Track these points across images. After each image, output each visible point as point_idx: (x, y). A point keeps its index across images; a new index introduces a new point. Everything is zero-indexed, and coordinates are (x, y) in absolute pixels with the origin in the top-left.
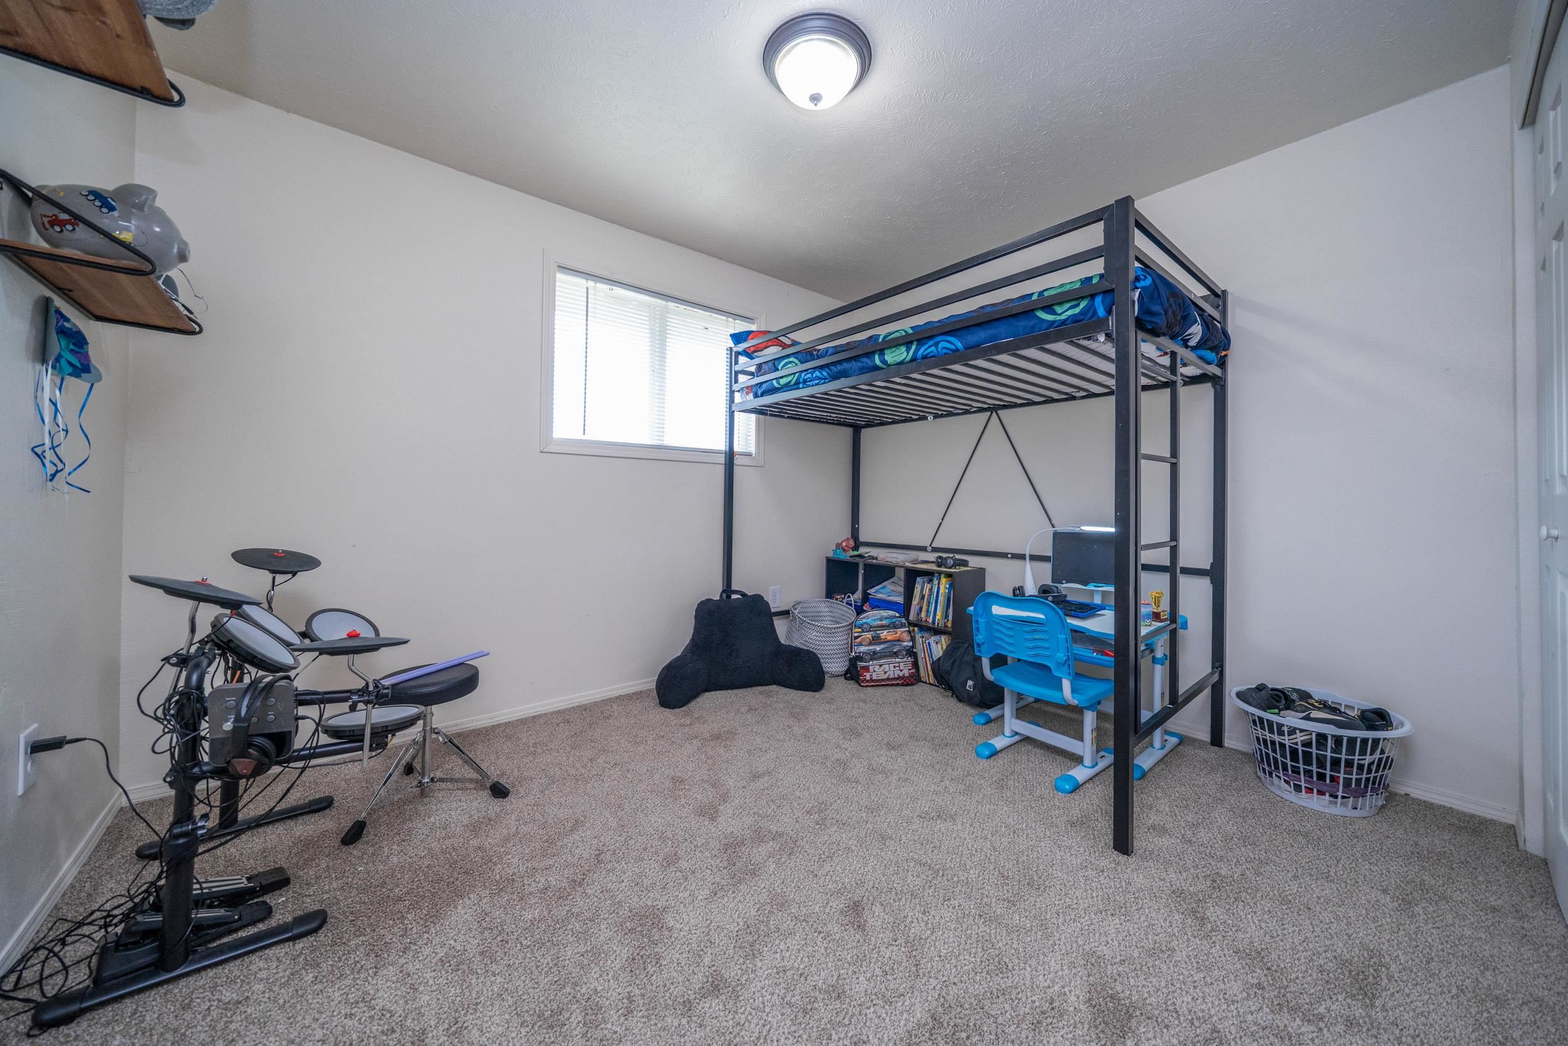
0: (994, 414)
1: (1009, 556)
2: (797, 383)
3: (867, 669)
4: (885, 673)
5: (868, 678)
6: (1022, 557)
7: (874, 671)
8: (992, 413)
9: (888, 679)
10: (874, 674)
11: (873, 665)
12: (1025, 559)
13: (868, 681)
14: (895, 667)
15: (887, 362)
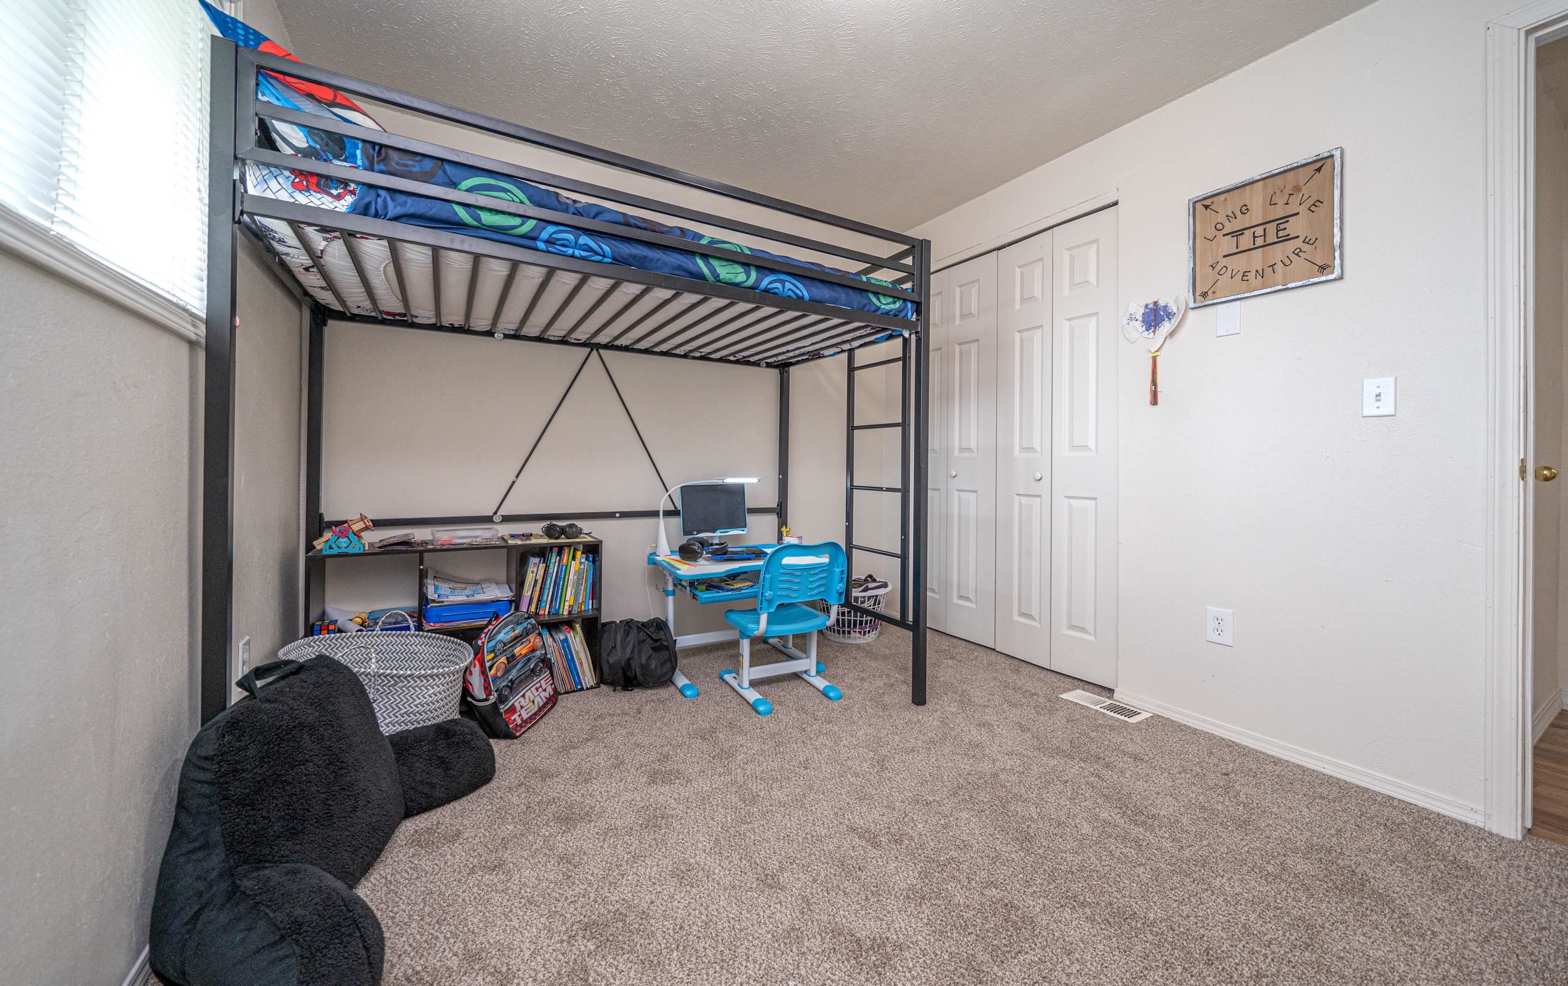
0: (595, 351)
1: (618, 515)
2: (531, 237)
3: (512, 710)
4: (533, 702)
5: (519, 721)
6: (654, 514)
7: (522, 707)
8: (592, 350)
9: (540, 709)
10: (523, 712)
11: (516, 701)
12: (659, 516)
13: (521, 726)
14: (537, 689)
15: (719, 275)
